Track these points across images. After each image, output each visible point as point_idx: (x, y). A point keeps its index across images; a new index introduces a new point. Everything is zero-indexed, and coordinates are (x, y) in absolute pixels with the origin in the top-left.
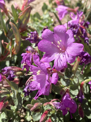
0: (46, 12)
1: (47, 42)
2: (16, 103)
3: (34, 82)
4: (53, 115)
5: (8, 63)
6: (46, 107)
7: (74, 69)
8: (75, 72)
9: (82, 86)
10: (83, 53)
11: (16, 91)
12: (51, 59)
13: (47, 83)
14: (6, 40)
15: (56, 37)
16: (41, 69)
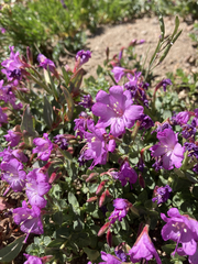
0: (101, 75)
1: (102, 105)
2: (71, 174)
3: (89, 150)
4: (111, 186)
5: (61, 132)
6: (103, 178)
7: (133, 135)
8: (134, 138)
9: (142, 153)
10: (142, 117)
11: (70, 161)
12: (107, 124)
13: (103, 151)
14: (58, 107)
15: (112, 99)
16: (97, 136)
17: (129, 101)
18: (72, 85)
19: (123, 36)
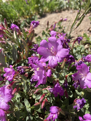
0: (44, 36)
1: (43, 48)
3: (36, 76)
4: (48, 96)
5: (23, 65)
6: (44, 91)
7: (62, 67)
8: (62, 69)
9: (66, 77)
10: (68, 56)
11: (25, 81)
12: (46, 60)
13: (43, 77)
14: (20, 51)
15: (50, 45)
16: (40, 67)
17: (60, 46)
18: (28, 39)
19: (55, 18)
